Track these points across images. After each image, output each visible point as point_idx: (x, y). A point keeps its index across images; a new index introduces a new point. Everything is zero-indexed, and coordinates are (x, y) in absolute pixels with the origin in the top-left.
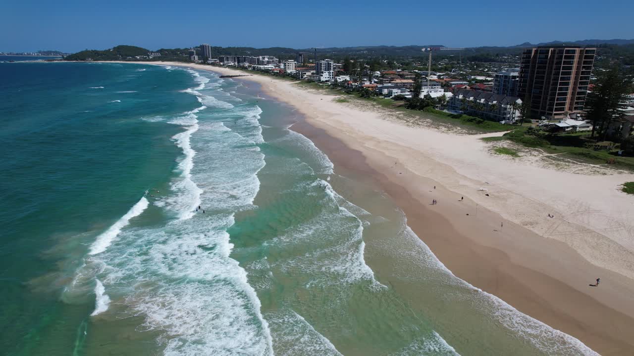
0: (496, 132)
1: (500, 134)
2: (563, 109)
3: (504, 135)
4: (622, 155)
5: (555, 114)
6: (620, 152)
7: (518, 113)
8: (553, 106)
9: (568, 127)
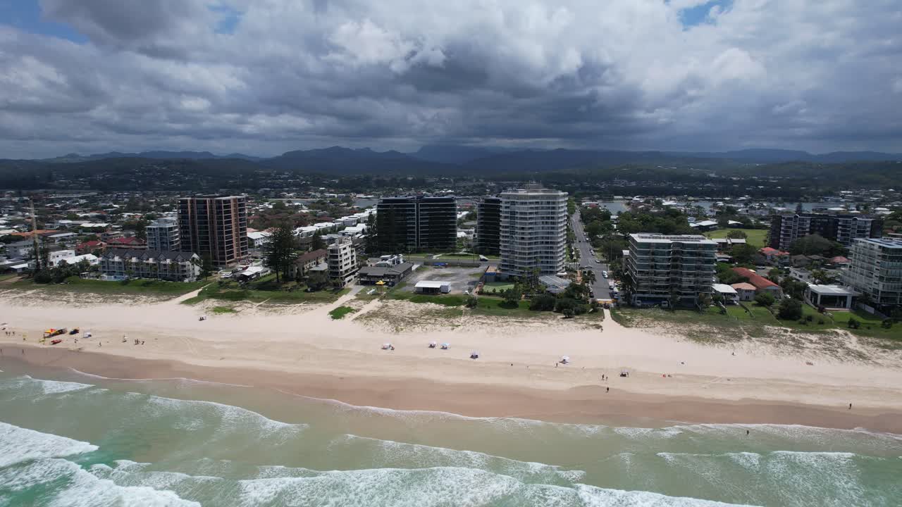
0: (188, 292)
1: (194, 294)
2: (232, 257)
3: (199, 294)
4: (311, 291)
5: (228, 263)
6: (309, 290)
7: (197, 268)
8: (224, 255)
9: (253, 275)
